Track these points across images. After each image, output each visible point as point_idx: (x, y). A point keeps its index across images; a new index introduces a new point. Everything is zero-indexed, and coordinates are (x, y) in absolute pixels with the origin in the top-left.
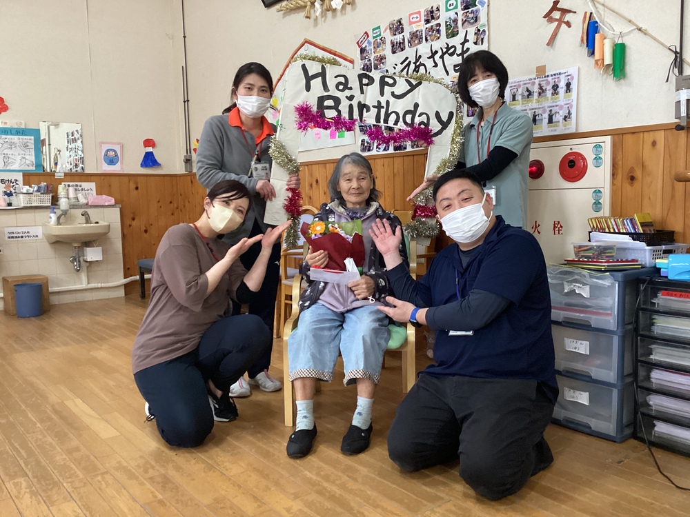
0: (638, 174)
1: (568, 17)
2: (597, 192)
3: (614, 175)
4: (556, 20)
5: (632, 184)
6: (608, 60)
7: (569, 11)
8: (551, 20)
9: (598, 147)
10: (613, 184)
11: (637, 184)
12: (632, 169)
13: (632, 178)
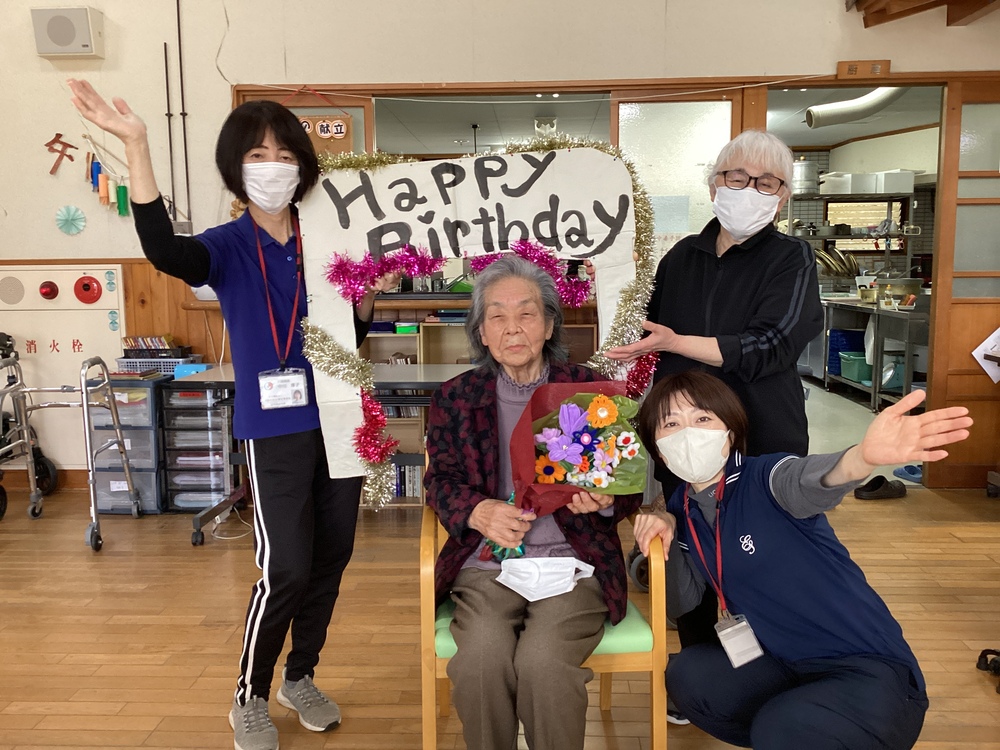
0: (148, 298)
1: (69, 151)
2: (113, 313)
3: (126, 298)
4: (58, 151)
5: (143, 307)
6: (113, 198)
7: (72, 147)
8: (52, 150)
9: (110, 273)
10: (126, 307)
11: (147, 307)
12: (142, 294)
13: (143, 302)
